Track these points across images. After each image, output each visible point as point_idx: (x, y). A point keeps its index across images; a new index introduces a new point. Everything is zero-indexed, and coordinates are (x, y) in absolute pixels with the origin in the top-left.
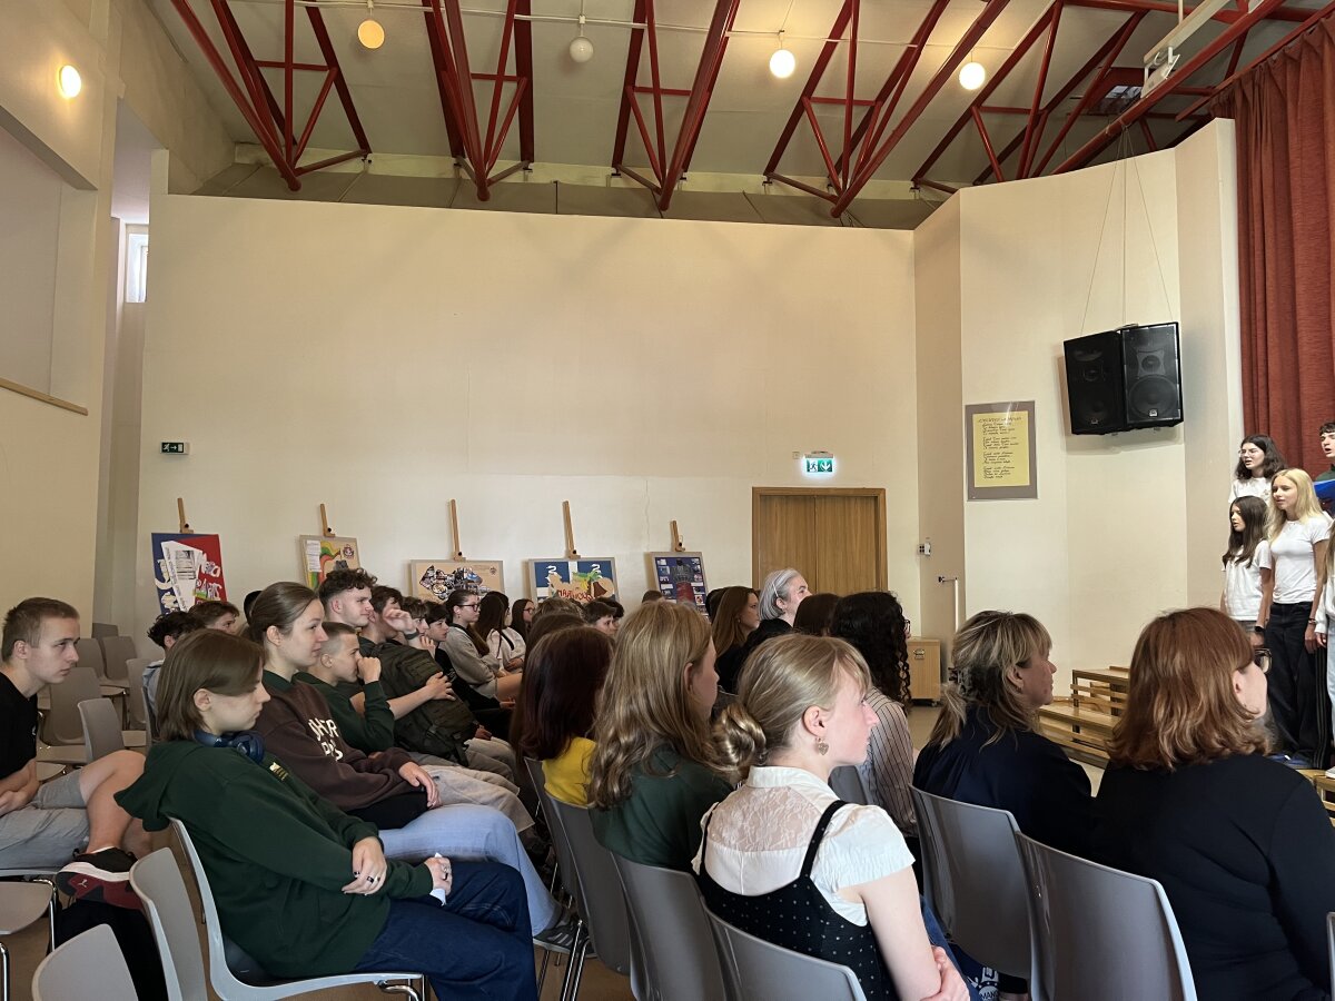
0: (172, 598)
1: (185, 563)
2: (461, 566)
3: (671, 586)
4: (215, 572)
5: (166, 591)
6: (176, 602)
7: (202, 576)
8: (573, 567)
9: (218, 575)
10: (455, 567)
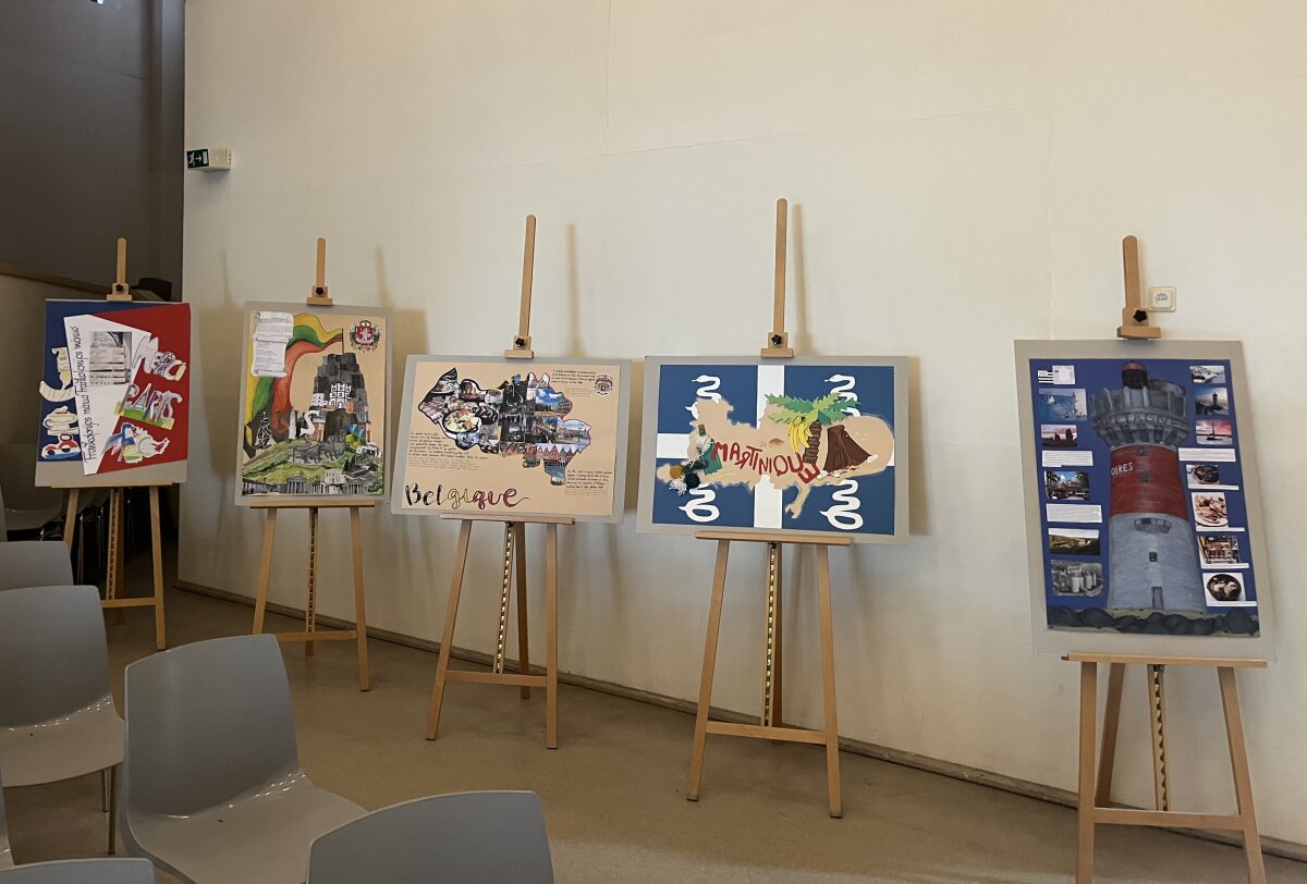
0: (70, 418)
1: (110, 354)
2: (523, 371)
3: (1085, 458)
4: (173, 371)
5: (60, 405)
6: (75, 425)
7: (142, 378)
8: (771, 381)
9: (178, 377)
10: (507, 373)
